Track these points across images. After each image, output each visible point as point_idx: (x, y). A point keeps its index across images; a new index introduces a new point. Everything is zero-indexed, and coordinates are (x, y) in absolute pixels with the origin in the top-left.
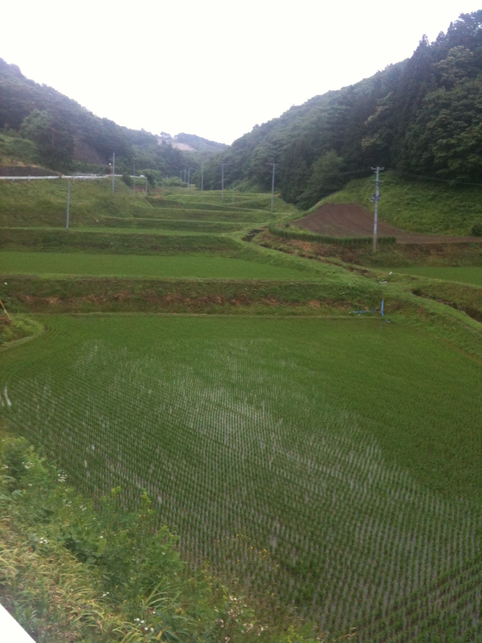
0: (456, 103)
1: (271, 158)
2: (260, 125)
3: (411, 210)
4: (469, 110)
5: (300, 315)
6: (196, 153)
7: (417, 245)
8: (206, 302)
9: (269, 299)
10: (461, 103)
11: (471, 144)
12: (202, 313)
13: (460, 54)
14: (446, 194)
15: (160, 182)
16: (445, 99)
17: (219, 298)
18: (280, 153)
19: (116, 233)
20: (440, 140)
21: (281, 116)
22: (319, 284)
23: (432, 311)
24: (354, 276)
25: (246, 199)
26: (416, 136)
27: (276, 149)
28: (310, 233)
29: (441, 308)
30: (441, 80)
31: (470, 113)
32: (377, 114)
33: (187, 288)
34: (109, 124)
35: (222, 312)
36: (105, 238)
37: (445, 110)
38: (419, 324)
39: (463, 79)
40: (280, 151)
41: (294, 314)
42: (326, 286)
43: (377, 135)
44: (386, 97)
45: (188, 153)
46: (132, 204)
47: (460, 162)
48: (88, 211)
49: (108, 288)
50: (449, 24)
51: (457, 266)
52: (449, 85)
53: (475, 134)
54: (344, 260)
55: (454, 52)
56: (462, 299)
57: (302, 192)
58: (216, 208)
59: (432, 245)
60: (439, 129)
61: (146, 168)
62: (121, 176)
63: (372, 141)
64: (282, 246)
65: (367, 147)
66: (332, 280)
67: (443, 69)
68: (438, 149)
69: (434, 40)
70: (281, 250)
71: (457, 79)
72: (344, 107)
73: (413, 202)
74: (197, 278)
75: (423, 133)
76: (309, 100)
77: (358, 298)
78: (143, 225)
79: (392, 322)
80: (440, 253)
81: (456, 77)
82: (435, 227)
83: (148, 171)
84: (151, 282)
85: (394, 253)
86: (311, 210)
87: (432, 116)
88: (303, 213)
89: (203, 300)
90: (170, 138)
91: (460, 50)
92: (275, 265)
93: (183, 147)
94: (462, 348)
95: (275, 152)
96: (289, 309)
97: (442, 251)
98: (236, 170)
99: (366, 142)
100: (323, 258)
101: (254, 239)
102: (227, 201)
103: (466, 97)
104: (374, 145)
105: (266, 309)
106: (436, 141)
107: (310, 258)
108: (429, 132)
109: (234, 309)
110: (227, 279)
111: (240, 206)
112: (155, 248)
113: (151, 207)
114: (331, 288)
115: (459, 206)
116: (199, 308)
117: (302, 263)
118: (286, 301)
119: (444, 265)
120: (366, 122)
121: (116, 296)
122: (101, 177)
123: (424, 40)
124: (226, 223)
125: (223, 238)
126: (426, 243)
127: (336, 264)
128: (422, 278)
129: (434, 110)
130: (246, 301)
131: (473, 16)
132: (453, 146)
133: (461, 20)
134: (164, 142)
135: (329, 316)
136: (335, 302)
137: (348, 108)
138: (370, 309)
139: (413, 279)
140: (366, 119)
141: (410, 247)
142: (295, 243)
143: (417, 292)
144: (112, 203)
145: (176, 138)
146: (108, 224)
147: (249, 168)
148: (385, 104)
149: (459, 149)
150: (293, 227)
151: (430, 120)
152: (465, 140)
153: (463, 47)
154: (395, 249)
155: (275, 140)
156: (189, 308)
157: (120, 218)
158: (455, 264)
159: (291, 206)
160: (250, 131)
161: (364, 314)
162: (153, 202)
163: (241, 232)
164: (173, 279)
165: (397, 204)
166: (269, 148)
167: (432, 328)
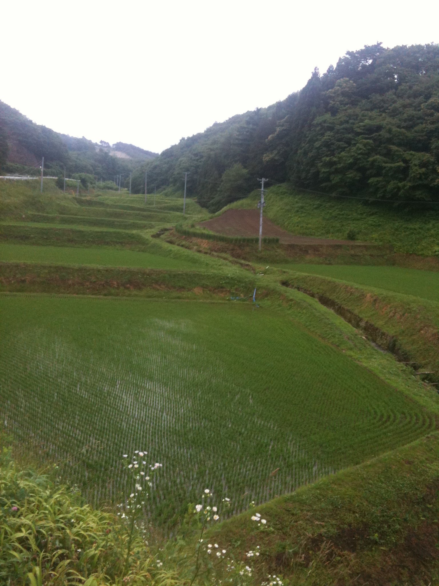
0: (338, 127)
1: (192, 168)
2: (186, 138)
3: (299, 217)
4: (349, 133)
5: (184, 299)
6: (131, 160)
7: (297, 245)
8: (104, 286)
9: (160, 285)
10: (342, 127)
11: (349, 161)
12: (100, 295)
13: (345, 85)
14: (329, 204)
15: (94, 185)
16: (330, 123)
17: (115, 283)
18: (200, 164)
19: (37, 227)
20: (324, 158)
21: (205, 132)
22: (203, 274)
23: (291, 298)
24: (236, 268)
25: (167, 203)
26: (305, 153)
27: (197, 160)
28: (211, 233)
29: (299, 295)
30: (329, 107)
31: (350, 136)
32: (276, 133)
33: (88, 273)
34: (46, 132)
35: (117, 295)
36: (26, 230)
37: (329, 132)
38: (280, 308)
39: (347, 106)
40: (200, 162)
41: (179, 298)
42: (209, 275)
43: (275, 152)
44: (284, 119)
45: (123, 160)
46: (58, 202)
47: (340, 177)
48: (16, 207)
49: (17, 272)
50: (338, 59)
51: (330, 264)
52: (334, 111)
53: (353, 154)
54: (233, 256)
55: (340, 83)
56: (319, 289)
57: (213, 198)
58: (139, 209)
59: (310, 246)
60: (324, 149)
61: (82, 172)
62: (57, 178)
63: (271, 156)
64: (184, 243)
65: (267, 162)
66: (215, 271)
67: (330, 97)
68: (322, 166)
69: (325, 72)
70: (182, 246)
71: (342, 106)
72: (251, 126)
73: (301, 210)
74: (98, 265)
75: (311, 152)
76: (230, 119)
77: (236, 287)
78: (64, 221)
79: (260, 307)
80: (317, 253)
81: (341, 104)
82: (318, 232)
83: (83, 175)
84: (56, 267)
85: (277, 252)
86: (217, 213)
87: (319, 137)
88: (210, 215)
89: (101, 284)
90: (108, 146)
91: (346, 82)
92: (174, 258)
93: (120, 155)
94: (307, 327)
95: (196, 163)
96: (175, 294)
97: (318, 251)
98: (162, 177)
99: (267, 157)
100: (215, 254)
101: (162, 236)
102: (149, 204)
103: (347, 122)
104: (273, 160)
105: (156, 293)
106: (321, 158)
107: (206, 253)
108: (316, 150)
109: (127, 292)
110: (124, 267)
111: (161, 208)
112: (70, 241)
113: (78, 206)
114: (213, 277)
115: (339, 214)
116: (97, 290)
117: (195, 257)
118: (174, 287)
119: (319, 263)
120: (266, 140)
121: (23, 279)
122: (31, 178)
123: (315, 72)
124: (139, 222)
125: (133, 234)
126: (306, 244)
127: (225, 259)
128: (291, 272)
129: (320, 132)
130: (138, 286)
131: (358, 54)
132: (335, 163)
133: (347, 56)
134: (101, 150)
135: (208, 301)
136: (215, 289)
137: (255, 127)
138: (245, 296)
139: (284, 272)
140: (267, 138)
141: (292, 247)
142: (195, 240)
143: (285, 283)
144: (40, 202)
145: (114, 147)
146: (34, 219)
147: (173, 176)
148: (283, 126)
149: (339, 166)
150: (198, 227)
151: (317, 140)
152: (344, 158)
153: (348, 79)
154: (278, 247)
155: (196, 152)
156: (88, 291)
157: (45, 215)
158: (328, 262)
159: (204, 210)
160: (177, 144)
161: (240, 300)
162: (80, 202)
163: (153, 230)
164: (76, 266)
165: (288, 211)
166: (191, 159)
167: (289, 312)
